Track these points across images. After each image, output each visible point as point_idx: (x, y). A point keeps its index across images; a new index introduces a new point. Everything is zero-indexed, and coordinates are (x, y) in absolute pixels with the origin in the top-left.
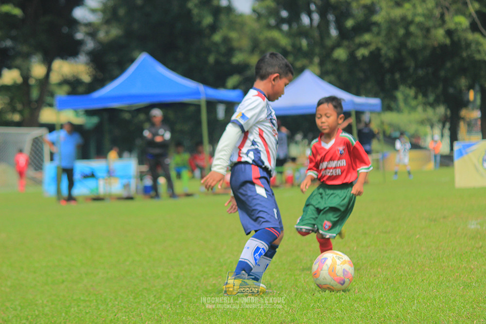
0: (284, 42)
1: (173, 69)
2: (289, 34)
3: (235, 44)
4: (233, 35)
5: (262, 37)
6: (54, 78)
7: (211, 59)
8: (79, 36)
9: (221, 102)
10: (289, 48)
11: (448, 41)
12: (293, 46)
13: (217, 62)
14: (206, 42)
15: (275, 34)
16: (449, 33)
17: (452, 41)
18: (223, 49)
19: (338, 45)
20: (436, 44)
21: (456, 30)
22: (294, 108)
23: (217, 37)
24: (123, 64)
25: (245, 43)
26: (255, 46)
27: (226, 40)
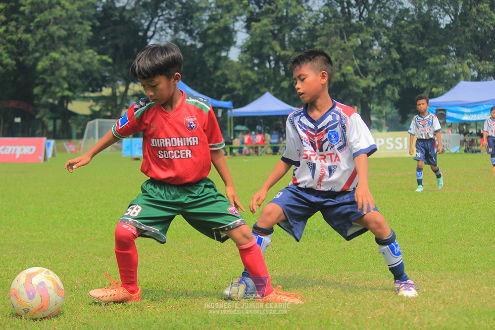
0: (254, 77)
1: (195, 89)
2: (257, 73)
3: (229, 77)
4: (227, 72)
5: (241, 74)
6: (130, 93)
7: (215, 85)
9: (220, 108)
10: (257, 81)
11: (342, 80)
12: (259, 79)
13: (218, 86)
14: (213, 77)
15: (249, 73)
16: (343, 75)
17: (345, 80)
18: (222, 80)
19: (283, 80)
20: (336, 81)
21: (347, 74)
22: (260, 112)
23: (218, 73)
25: (234, 77)
26: (239, 78)
27: (223, 75)
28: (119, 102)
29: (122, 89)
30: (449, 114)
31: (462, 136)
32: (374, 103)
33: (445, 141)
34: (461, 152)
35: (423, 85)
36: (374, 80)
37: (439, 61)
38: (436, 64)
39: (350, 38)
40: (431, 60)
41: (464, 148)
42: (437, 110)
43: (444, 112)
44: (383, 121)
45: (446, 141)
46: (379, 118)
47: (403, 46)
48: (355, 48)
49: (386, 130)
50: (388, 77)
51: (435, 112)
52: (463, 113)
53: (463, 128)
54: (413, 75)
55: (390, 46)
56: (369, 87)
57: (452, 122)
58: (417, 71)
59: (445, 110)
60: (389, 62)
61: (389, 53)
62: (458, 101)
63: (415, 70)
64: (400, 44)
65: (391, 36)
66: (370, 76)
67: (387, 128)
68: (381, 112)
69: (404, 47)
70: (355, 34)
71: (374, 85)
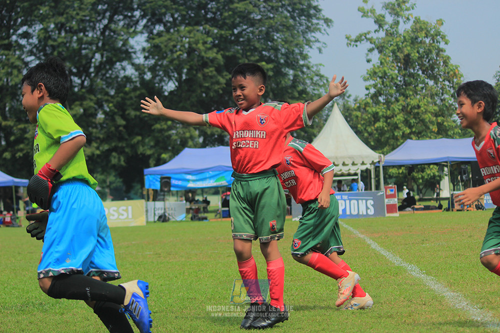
30: (173, 182)
31: (188, 203)
32: (98, 172)
33: (170, 209)
34: (188, 219)
35: (149, 152)
36: (98, 148)
37: (165, 127)
38: (161, 131)
39: (73, 106)
40: (158, 126)
41: (190, 215)
42: (162, 178)
43: (168, 180)
44: (107, 190)
45: (172, 209)
46: (103, 188)
47: (127, 112)
48: (78, 116)
49: (110, 200)
50: (113, 144)
51: (159, 180)
52: (188, 180)
53: (189, 196)
54: (138, 142)
55: (115, 113)
56: (93, 155)
57: (178, 189)
58: (143, 138)
59: (169, 178)
60: (113, 129)
61: (113, 120)
62: (183, 169)
63: (139, 138)
64: (124, 111)
65: (115, 103)
66: (95, 145)
67: (111, 197)
68: (104, 181)
69: (129, 114)
70: (77, 103)
71: (98, 152)
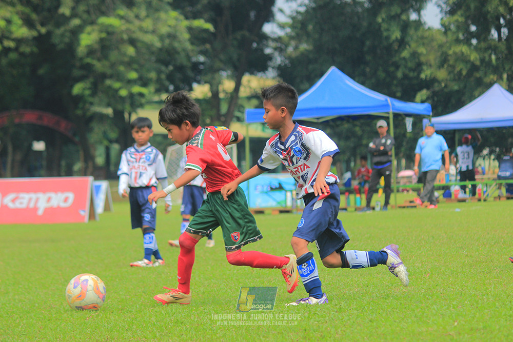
0: (473, 56)
1: (362, 83)
2: (478, 49)
3: (423, 59)
5: (451, 52)
6: (244, 92)
7: (399, 74)
8: (268, 51)
9: (409, 115)
10: (478, 63)
12: (482, 60)
13: (405, 76)
14: (396, 59)
15: (464, 49)
22: (483, 121)
23: (405, 54)
24: (311, 79)
25: (434, 58)
26: (444, 61)
27: (414, 55)
28: (224, 108)
29: (228, 85)
